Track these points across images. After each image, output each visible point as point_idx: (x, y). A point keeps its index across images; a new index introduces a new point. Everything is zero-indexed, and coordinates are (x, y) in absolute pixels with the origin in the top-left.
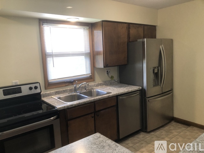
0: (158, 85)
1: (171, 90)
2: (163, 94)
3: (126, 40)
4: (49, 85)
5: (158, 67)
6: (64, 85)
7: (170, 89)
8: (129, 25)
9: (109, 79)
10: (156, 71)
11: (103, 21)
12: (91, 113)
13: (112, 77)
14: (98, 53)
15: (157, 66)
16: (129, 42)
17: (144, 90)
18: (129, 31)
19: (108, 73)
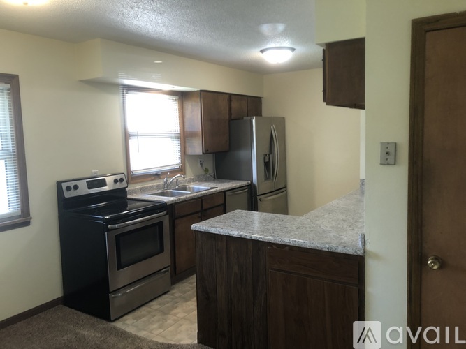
0: (270, 178)
1: (285, 187)
2: (276, 191)
3: (227, 117)
4: (132, 178)
5: (269, 155)
6: (150, 179)
7: (283, 186)
8: (230, 97)
9: (203, 173)
10: (267, 160)
11: (201, 91)
12: (197, 213)
13: (206, 170)
14: (193, 135)
15: (268, 153)
16: (231, 119)
17: (254, 185)
18: (230, 105)
19: (201, 164)
